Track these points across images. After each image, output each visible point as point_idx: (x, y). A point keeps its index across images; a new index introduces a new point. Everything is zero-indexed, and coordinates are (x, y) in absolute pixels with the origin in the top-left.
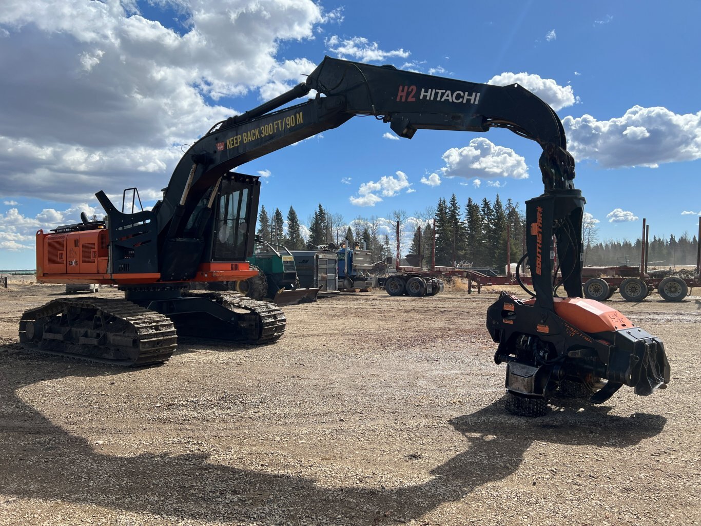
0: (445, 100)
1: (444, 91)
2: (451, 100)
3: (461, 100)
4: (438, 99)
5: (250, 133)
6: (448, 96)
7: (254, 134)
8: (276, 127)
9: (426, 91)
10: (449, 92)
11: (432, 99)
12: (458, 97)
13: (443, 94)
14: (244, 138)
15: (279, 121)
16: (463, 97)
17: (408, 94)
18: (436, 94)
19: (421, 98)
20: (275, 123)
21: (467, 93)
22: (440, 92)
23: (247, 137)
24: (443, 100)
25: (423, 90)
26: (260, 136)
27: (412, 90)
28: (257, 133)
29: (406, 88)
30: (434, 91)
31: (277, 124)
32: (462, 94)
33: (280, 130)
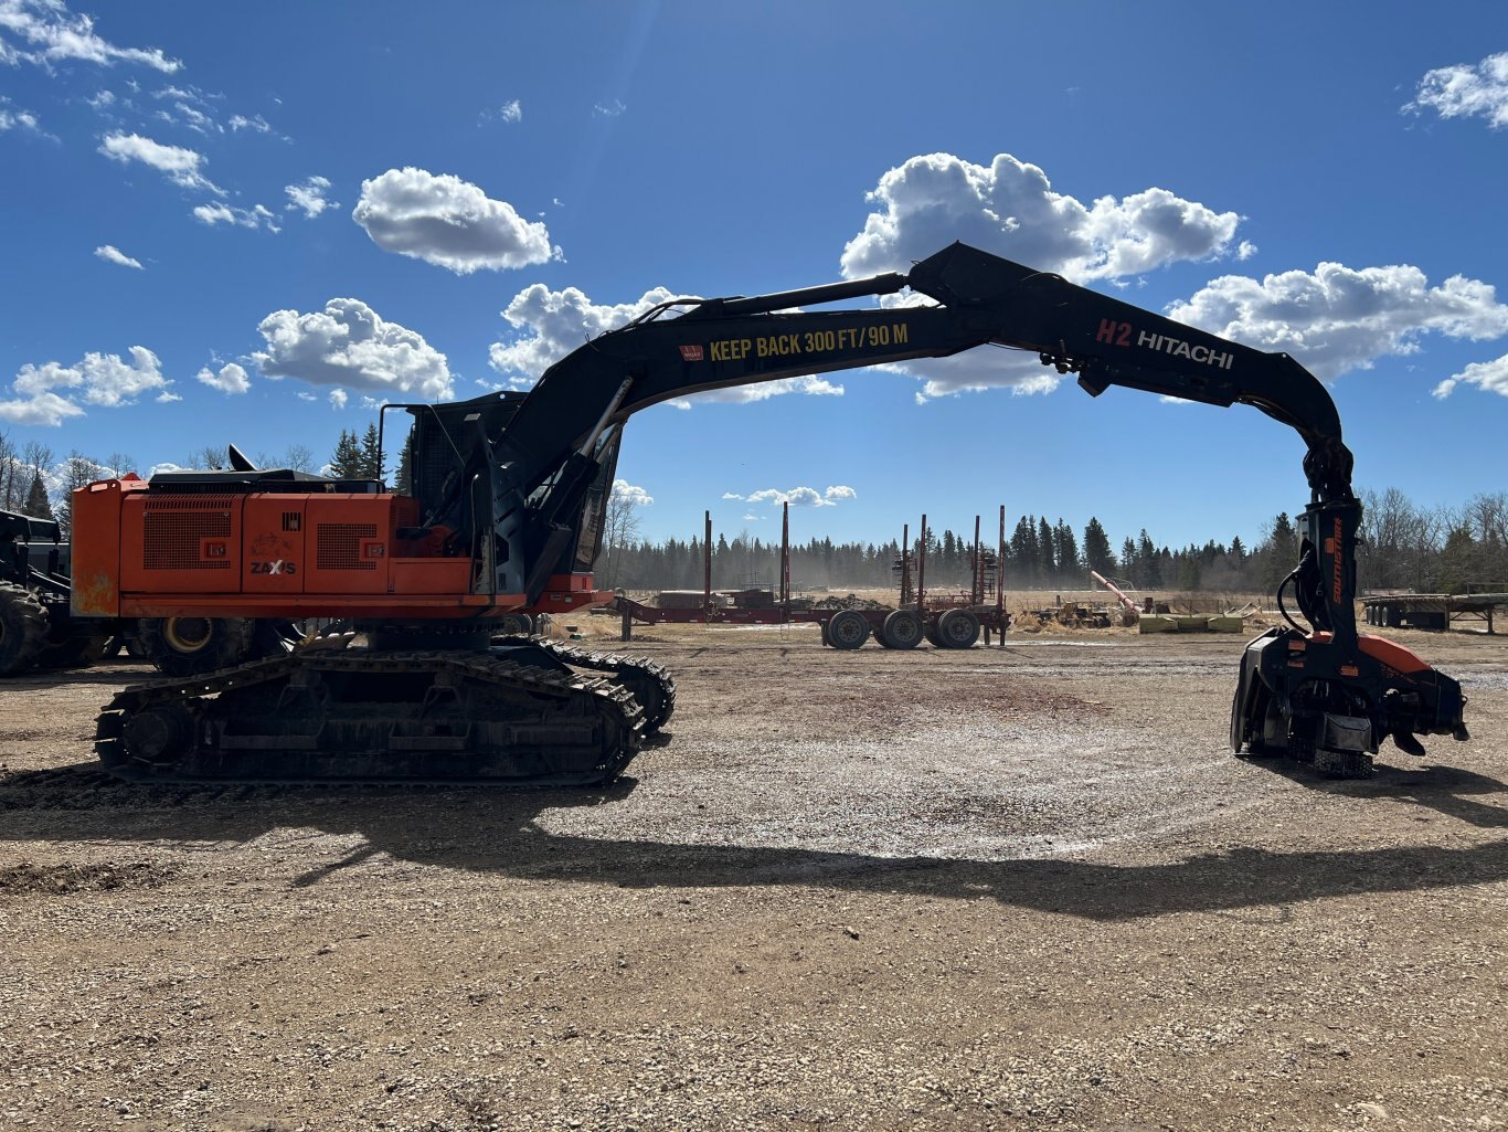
0: (1180, 354)
1: (1178, 342)
2: (1188, 357)
3: (1204, 359)
4: (1169, 351)
5: (777, 343)
6: (1184, 349)
7: (786, 344)
8: (841, 339)
9: (1148, 335)
10: (1185, 344)
11: (1158, 348)
12: (1200, 353)
13: (1175, 346)
14: (759, 347)
15: (852, 331)
16: (1208, 356)
17: (1117, 334)
18: (1165, 344)
19: (1140, 343)
20: (840, 332)
21: (1213, 352)
22: (1172, 341)
23: (768, 346)
24: (1176, 353)
25: (1143, 333)
26: (803, 349)
27: (1125, 328)
28: (794, 343)
29: (1114, 324)
30: (1161, 338)
31: (848, 335)
32: (1206, 351)
33: (854, 346)
